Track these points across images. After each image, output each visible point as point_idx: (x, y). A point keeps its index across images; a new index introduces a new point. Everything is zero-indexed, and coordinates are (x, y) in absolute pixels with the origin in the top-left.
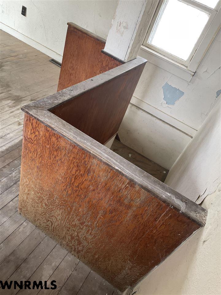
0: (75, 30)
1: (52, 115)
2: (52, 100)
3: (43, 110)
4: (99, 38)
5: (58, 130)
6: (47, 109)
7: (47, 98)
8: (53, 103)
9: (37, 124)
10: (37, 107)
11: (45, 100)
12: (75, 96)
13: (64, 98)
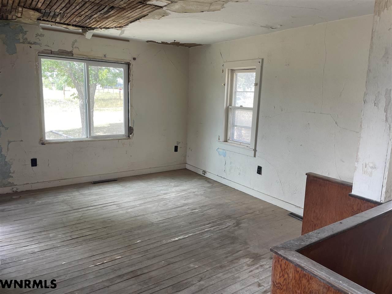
0: (315, 179)
1: (301, 255)
2: (299, 242)
3: (291, 250)
4: (344, 183)
5: (309, 269)
6: (295, 250)
7: (293, 240)
8: (300, 245)
9: (286, 265)
10: (285, 248)
11: (292, 242)
12: (323, 239)
13: (311, 241)
